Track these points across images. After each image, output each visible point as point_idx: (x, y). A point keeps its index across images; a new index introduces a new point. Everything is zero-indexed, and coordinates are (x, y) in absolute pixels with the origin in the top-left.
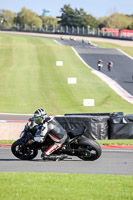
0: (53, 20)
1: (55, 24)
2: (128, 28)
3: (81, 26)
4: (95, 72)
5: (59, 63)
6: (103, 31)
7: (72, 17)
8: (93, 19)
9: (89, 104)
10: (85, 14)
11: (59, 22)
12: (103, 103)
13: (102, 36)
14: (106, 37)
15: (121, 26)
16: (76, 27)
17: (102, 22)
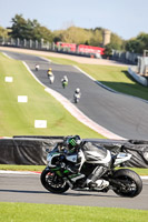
0: (3, 30)
1: (5, 35)
2: (86, 44)
3: (34, 39)
4: (48, 90)
5: (9, 79)
6: (59, 45)
7: (24, 28)
8: (48, 32)
9: (41, 125)
10: (38, 26)
11: (9, 34)
12: (56, 125)
13: (57, 51)
14: (61, 52)
15: (78, 41)
16: (28, 39)
17: (57, 35)
